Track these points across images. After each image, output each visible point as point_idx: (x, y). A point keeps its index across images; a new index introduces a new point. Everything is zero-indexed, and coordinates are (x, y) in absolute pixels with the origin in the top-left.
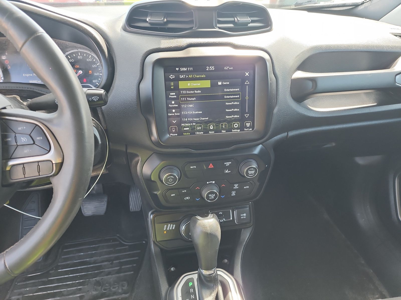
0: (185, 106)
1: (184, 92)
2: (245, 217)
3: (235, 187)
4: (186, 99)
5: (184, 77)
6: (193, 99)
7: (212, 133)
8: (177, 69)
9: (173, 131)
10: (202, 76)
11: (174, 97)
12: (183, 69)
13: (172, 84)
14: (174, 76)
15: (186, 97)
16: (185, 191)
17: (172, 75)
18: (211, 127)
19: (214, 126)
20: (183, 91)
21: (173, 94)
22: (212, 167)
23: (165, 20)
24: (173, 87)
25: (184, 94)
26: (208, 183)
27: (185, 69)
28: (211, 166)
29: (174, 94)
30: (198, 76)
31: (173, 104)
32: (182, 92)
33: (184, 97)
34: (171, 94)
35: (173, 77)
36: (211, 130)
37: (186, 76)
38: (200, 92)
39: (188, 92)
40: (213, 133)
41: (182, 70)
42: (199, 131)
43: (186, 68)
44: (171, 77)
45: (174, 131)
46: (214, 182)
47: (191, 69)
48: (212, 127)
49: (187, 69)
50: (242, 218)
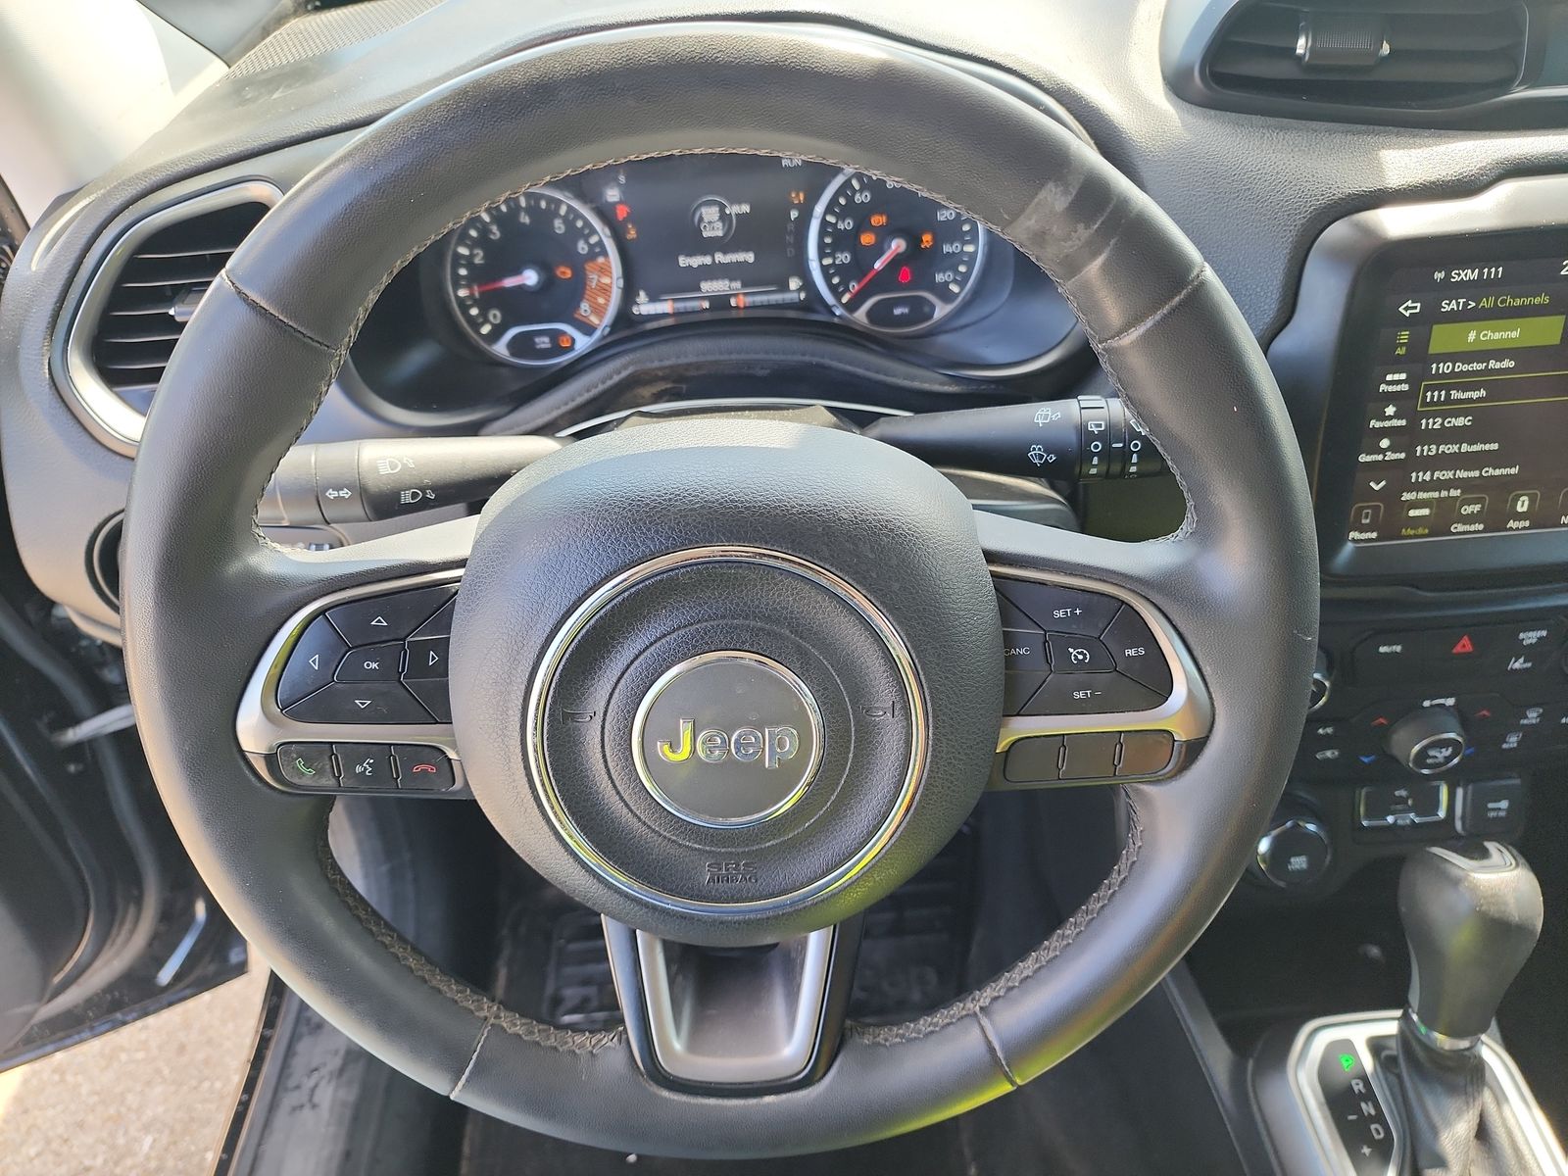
0: (1434, 423)
1: (1445, 368)
2: (1502, 814)
3: (1527, 717)
4: (1448, 395)
5: (1458, 307)
6: (1475, 395)
7: (1517, 529)
8: (1439, 276)
9: (1364, 521)
10: (1537, 300)
11: (1398, 388)
12: (1463, 275)
13: (1404, 336)
14: (1419, 305)
15: (1448, 388)
16: (1329, 730)
17: (1409, 303)
18: (1520, 503)
19: (1532, 502)
20: (1441, 365)
21: (1396, 377)
22: (1469, 648)
23: (1386, 49)
24: (1404, 349)
25: (1444, 376)
26: (1427, 704)
27: (1470, 275)
28: (1464, 646)
29: (1403, 376)
30: (1518, 302)
31: (1390, 418)
32: (1438, 368)
33: (1440, 388)
34: (1389, 377)
35: (1416, 308)
36: (1520, 517)
37: (1467, 301)
38: (1512, 364)
39: (1460, 367)
40: (1524, 528)
41: (1457, 279)
42: (1469, 519)
43: (1477, 271)
44: (1407, 309)
45: (1368, 521)
46: (1450, 702)
47: (1497, 273)
48: (1526, 503)
49: (1481, 274)
50: (1492, 814)
